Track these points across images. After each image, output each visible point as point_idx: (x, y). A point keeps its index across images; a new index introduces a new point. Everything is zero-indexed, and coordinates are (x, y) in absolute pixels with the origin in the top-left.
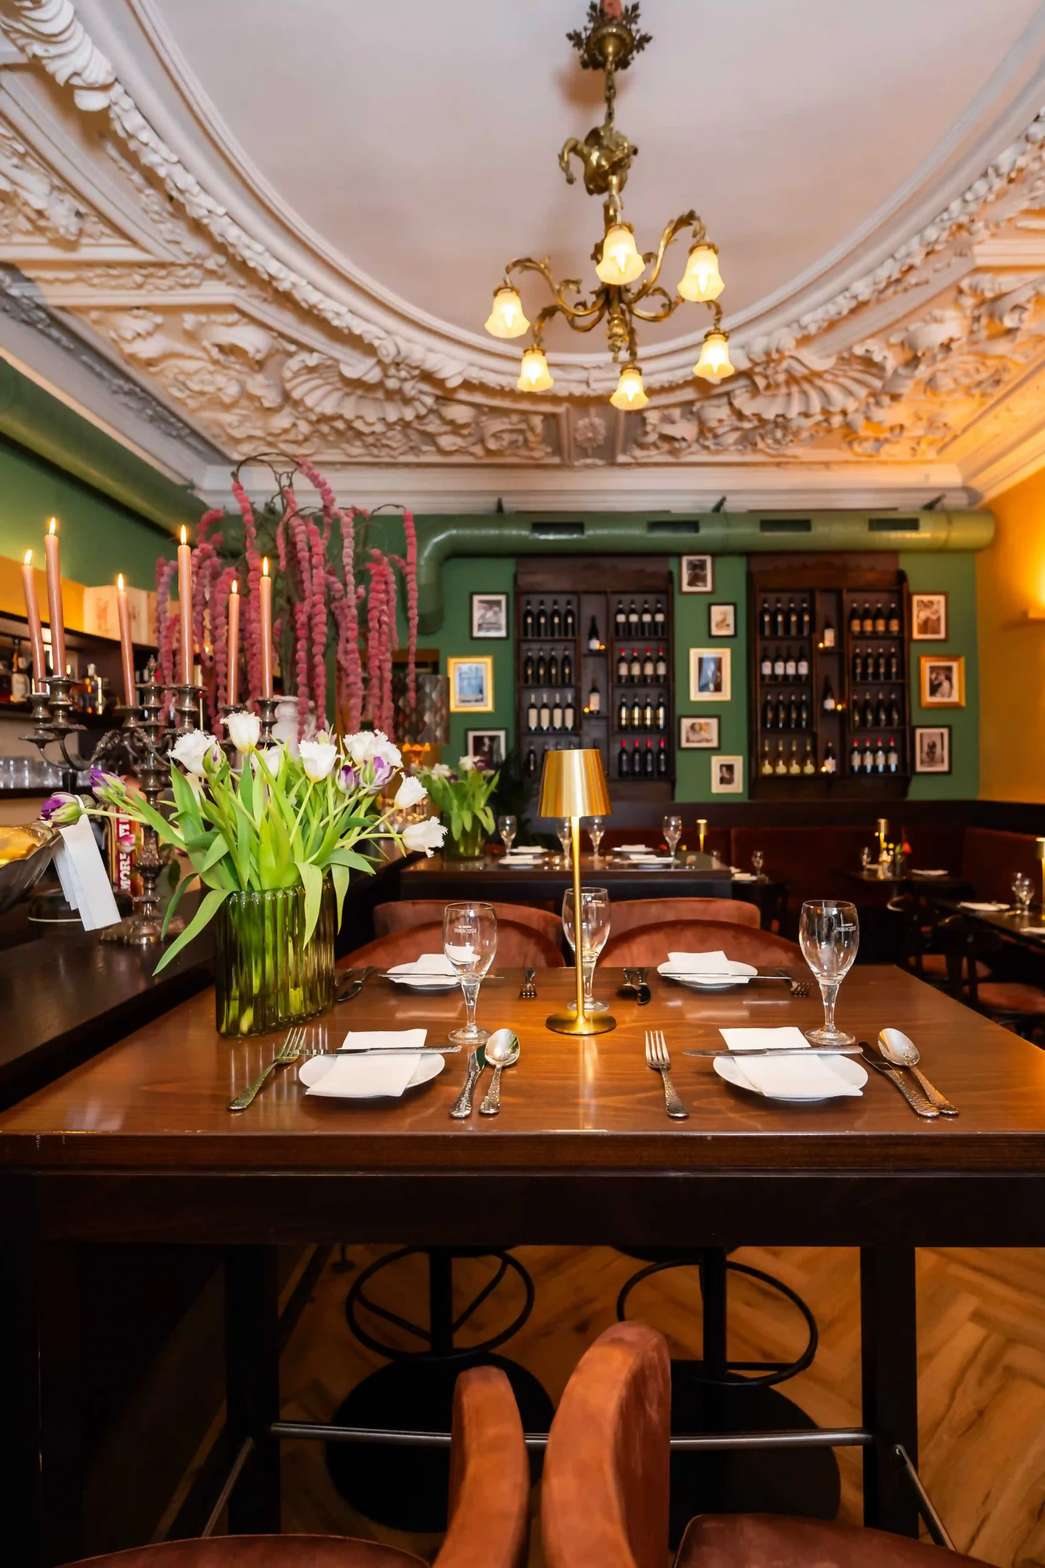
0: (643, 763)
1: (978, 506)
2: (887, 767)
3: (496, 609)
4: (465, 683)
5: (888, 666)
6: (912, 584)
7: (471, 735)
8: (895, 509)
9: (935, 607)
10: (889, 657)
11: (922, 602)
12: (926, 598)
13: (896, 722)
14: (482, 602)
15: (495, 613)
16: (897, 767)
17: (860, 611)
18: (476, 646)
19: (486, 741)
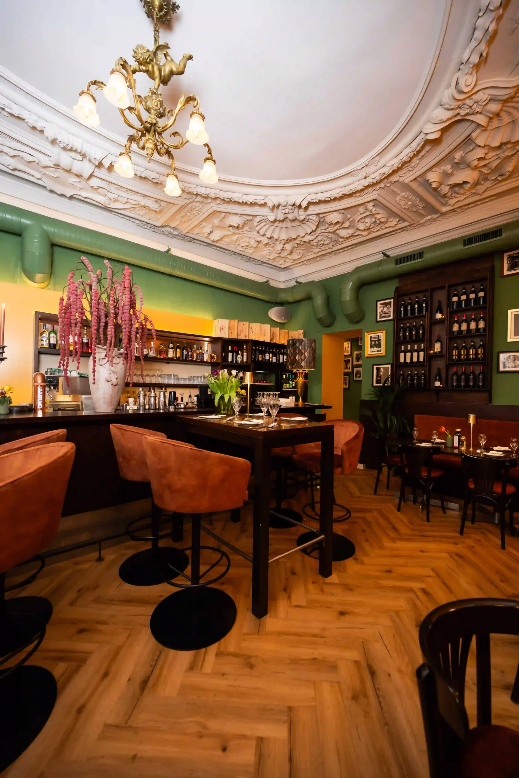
0: (467, 380)
3: (388, 306)
4: (373, 343)
7: (375, 367)
14: (382, 304)
15: (388, 308)
18: (378, 325)
19: (382, 370)
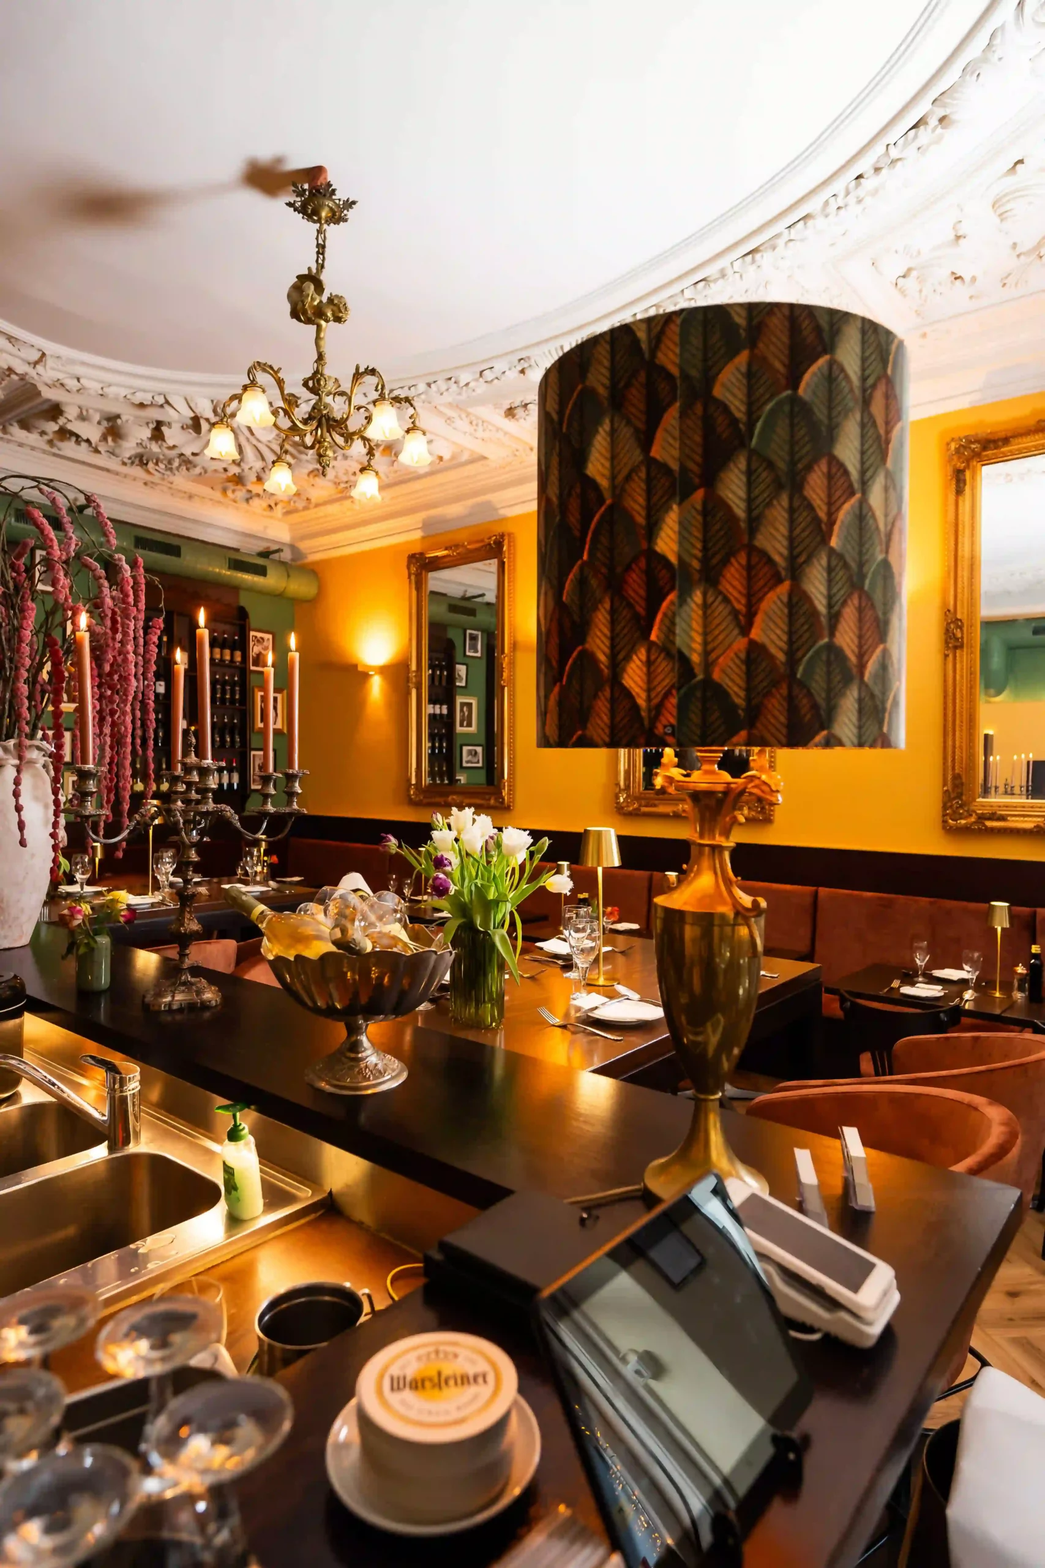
1: (299, 563)
2: (230, 785)
5: (233, 693)
6: (253, 620)
8: (237, 550)
9: (265, 643)
10: (234, 684)
11: (256, 637)
12: (259, 635)
13: (238, 745)
16: (238, 785)
17: (220, 640)
